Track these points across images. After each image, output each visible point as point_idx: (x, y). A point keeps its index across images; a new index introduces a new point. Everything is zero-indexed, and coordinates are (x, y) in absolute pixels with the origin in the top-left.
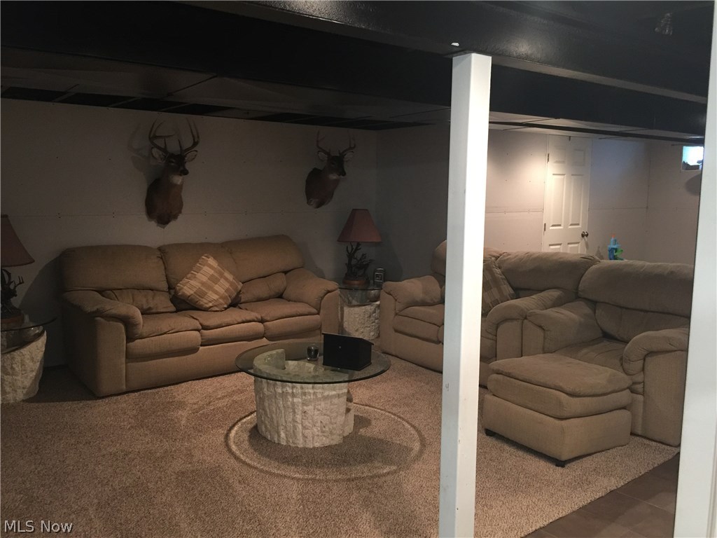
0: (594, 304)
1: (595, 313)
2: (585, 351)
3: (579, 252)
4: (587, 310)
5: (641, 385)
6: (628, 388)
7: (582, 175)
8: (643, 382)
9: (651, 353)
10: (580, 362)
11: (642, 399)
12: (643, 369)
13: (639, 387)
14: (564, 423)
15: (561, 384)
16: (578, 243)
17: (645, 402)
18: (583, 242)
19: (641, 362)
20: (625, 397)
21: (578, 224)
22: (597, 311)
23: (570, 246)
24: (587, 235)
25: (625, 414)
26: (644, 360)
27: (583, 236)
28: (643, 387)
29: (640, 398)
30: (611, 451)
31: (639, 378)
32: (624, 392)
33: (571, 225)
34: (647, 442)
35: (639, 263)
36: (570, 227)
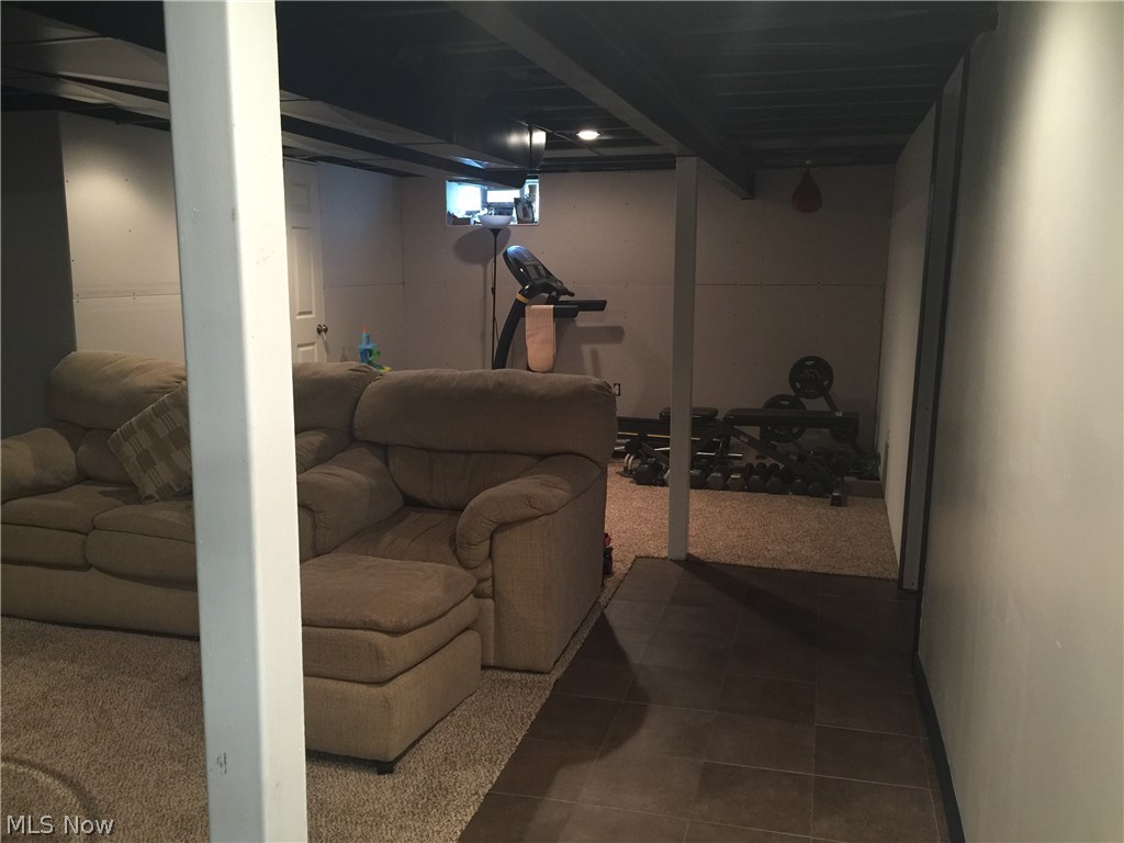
0: (383, 450)
1: (387, 464)
2: (388, 538)
3: (316, 360)
4: (374, 462)
5: (490, 583)
6: (472, 592)
7: (308, 229)
8: (493, 577)
9: (503, 526)
10: (388, 560)
11: (493, 607)
12: (490, 556)
13: (487, 586)
14: (385, 689)
15: (375, 617)
16: (313, 344)
17: (497, 611)
18: (320, 341)
19: (488, 542)
20: (469, 608)
21: (310, 313)
22: (391, 462)
23: (302, 349)
24: (326, 330)
25: (472, 638)
26: (491, 538)
27: (319, 331)
28: (493, 585)
29: (490, 602)
30: (458, 713)
31: (487, 572)
32: (467, 601)
33: (300, 314)
34: (505, 675)
35: (446, 372)
36: (298, 317)
